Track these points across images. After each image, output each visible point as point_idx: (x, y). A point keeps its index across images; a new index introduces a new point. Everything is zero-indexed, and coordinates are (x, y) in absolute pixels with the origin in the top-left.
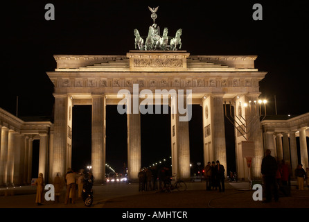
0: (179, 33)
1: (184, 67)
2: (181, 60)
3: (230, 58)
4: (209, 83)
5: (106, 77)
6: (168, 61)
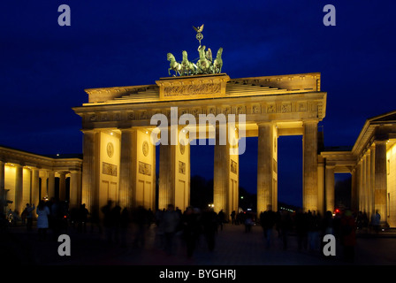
1: (223, 93)
2: (220, 84)
3: (284, 78)
5: (131, 109)
6: (204, 87)
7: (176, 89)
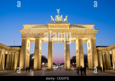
0: (67, 17)
2: (67, 26)
4: (77, 34)
5: (40, 32)
6: (62, 26)
7: (54, 26)
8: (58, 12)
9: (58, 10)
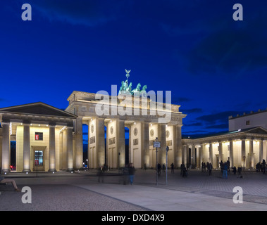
8: (128, 75)
9: (128, 72)
